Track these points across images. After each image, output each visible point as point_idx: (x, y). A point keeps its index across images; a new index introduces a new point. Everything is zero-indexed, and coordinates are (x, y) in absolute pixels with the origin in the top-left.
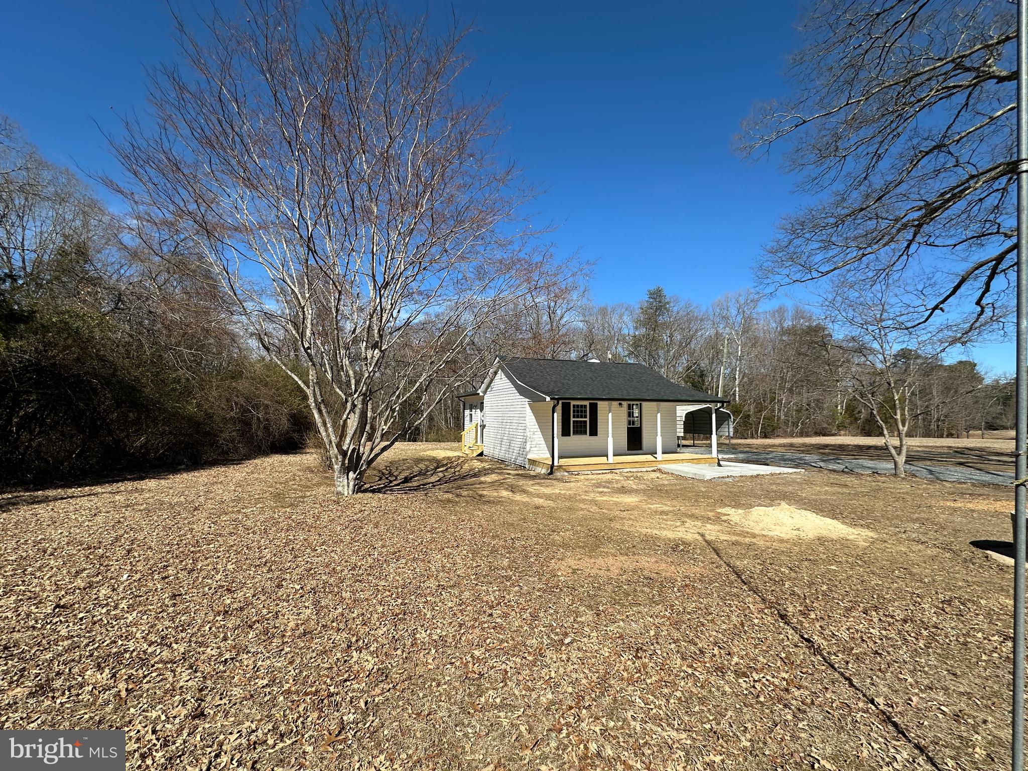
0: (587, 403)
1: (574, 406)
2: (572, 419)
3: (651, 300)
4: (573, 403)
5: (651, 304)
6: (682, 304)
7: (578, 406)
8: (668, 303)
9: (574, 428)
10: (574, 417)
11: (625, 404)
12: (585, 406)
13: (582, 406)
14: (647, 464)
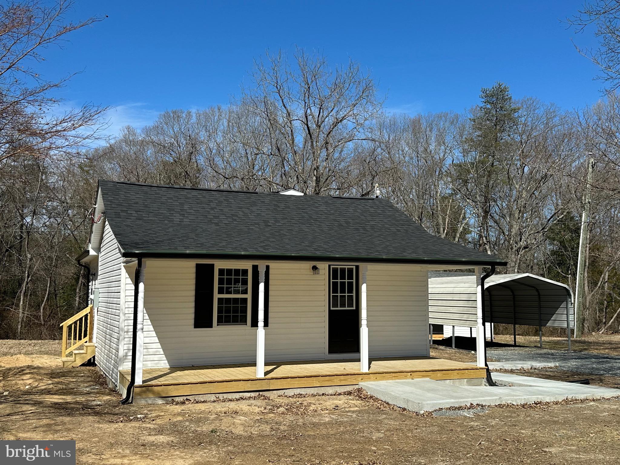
0: (247, 265)
1: (221, 271)
2: (217, 296)
3: (489, 106)
4: (219, 265)
5: (488, 112)
6: (540, 112)
7: (229, 271)
8: (515, 110)
9: (219, 312)
10: (221, 291)
11: (323, 267)
12: (245, 272)
13: (237, 272)
14: (336, 380)
